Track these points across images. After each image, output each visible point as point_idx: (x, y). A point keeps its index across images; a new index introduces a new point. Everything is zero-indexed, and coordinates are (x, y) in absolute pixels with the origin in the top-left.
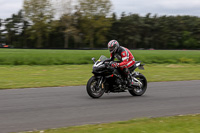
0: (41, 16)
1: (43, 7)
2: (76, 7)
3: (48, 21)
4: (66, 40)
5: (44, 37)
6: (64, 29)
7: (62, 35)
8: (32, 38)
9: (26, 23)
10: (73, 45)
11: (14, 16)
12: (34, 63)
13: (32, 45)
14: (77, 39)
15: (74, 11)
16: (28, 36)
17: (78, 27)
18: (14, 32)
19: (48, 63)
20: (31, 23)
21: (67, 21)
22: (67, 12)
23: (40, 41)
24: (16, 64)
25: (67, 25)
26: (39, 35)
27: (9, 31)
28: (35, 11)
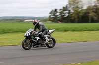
0: (77, 7)
1: (78, 3)
2: (94, 2)
3: (80, 9)
4: (90, 19)
5: (78, 17)
6: (89, 13)
7: (87, 16)
8: (73, 18)
9: (70, 11)
10: (93, 21)
11: (64, 8)
12: (74, 31)
13: (72, 22)
14: (95, 18)
15: (93, 5)
16: (71, 17)
17: (96, 12)
18: (64, 15)
19: (81, 30)
20: (72, 11)
21: (90, 9)
22: (90, 5)
23: (77, 19)
24: (66, 31)
25: (90, 11)
26: (76, 17)
27: (62, 15)
28: (74, 5)
